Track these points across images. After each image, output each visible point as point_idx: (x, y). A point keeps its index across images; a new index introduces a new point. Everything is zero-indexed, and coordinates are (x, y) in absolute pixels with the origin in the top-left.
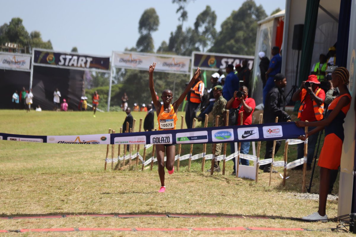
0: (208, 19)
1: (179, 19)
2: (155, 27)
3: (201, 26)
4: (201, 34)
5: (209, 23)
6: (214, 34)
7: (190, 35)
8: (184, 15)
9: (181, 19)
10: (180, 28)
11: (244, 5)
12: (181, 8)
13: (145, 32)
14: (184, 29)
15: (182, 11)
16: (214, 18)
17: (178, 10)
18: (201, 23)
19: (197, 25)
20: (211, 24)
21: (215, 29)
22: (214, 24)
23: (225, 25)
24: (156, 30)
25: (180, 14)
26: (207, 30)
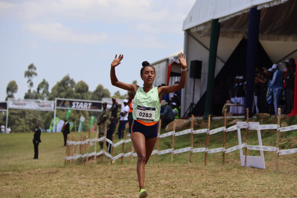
0: (44, 86)
1: (29, 87)
2: (15, 91)
3: (41, 90)
4: (41, 94)
5: (45, 88)
6: (48, 94)
7: (35, 95)
8: (31, 84)
9: (30, 86)
10: (29, 91)
11: (64, 78)
12: (29, 80)
13: (10, 93)
14: (32, 91)
15: (30, 82)
16: (47, 86)
17: (28, 82)
18: (41, 88)
19: (38, 89)
20: (46, 89)
21: (48, 91)
22: (47, 89)
23: (53, 89)
24: (16, 92)
25: (29, 84)
26: (44, 92)
